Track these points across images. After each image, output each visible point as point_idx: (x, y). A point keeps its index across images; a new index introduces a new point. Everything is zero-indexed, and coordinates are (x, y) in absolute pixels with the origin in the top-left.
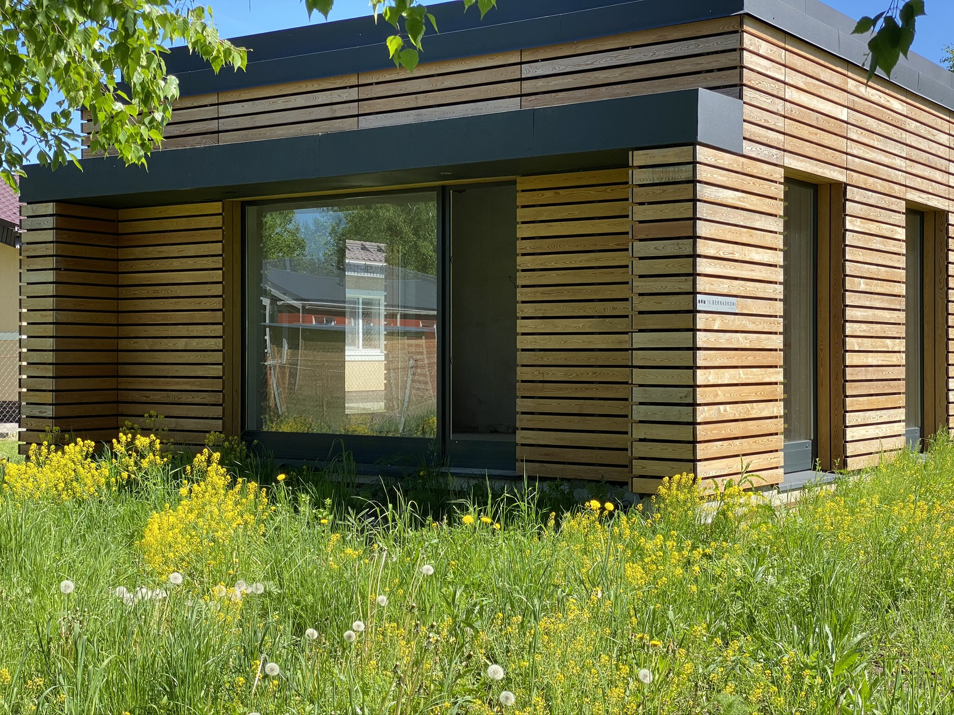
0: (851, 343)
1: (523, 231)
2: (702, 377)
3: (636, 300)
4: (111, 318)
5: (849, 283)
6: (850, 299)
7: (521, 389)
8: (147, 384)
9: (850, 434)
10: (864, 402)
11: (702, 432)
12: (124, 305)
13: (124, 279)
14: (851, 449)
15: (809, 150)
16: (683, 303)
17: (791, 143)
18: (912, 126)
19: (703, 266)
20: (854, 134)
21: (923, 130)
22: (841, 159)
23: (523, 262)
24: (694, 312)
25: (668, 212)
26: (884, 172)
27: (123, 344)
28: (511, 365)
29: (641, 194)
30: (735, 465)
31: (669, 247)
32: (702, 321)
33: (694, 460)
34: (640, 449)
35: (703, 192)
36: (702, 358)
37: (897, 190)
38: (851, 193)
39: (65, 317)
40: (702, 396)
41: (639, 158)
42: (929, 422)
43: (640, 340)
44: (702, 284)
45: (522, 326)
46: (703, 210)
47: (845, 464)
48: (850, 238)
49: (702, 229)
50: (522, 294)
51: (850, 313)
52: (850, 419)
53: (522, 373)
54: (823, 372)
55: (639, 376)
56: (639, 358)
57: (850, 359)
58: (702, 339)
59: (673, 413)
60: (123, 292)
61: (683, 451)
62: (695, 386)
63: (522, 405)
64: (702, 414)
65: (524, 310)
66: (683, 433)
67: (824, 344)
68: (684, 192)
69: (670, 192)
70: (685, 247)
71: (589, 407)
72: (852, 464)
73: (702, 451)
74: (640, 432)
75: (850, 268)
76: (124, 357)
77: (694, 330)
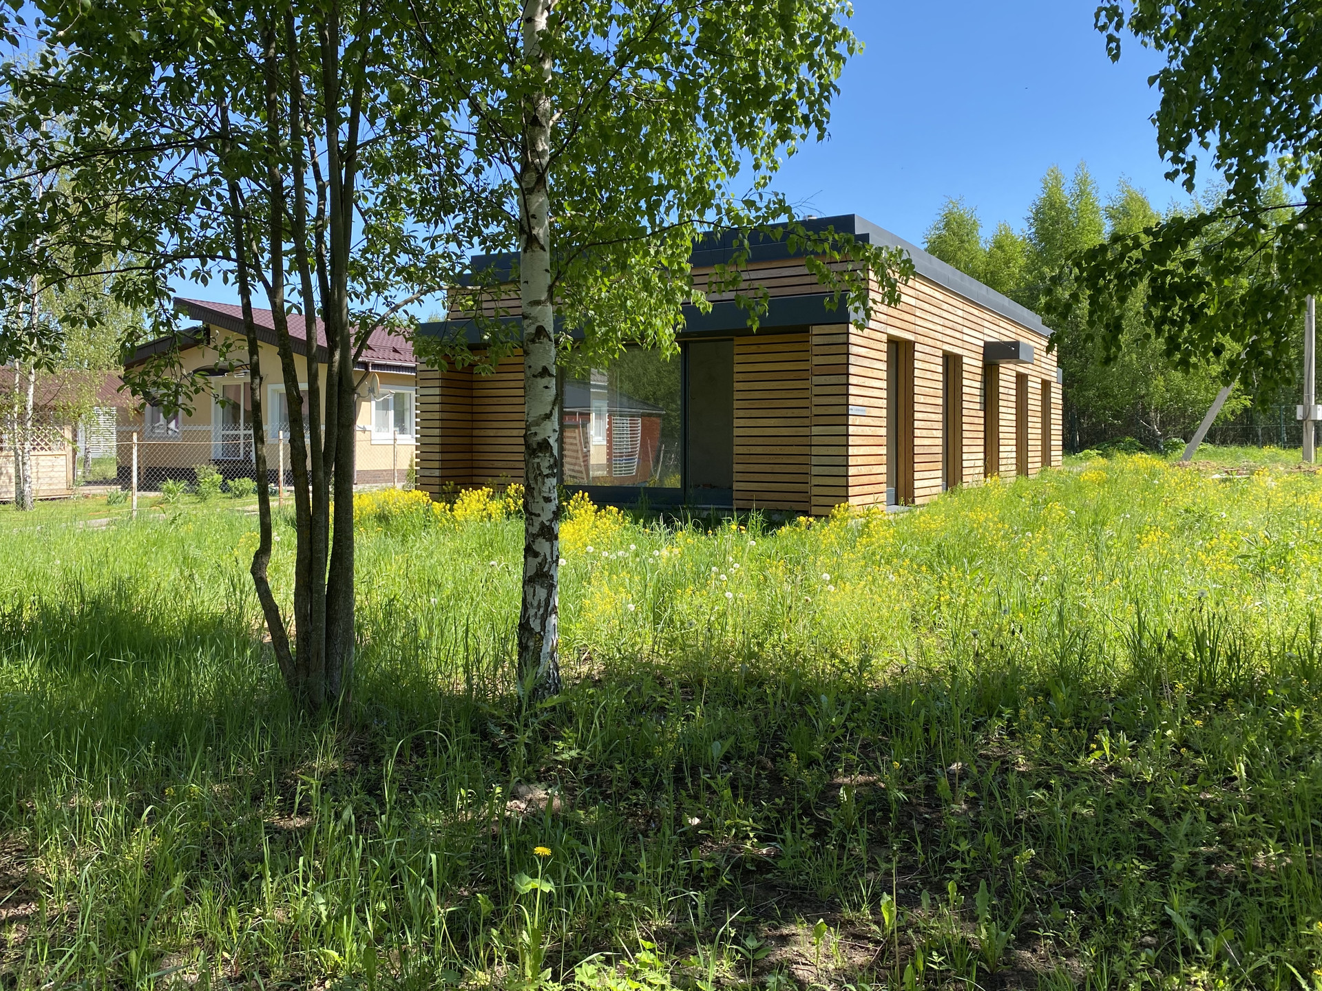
0: (917, 433)
1: (737, 368)
2: (851, 451)
3: (814, 408)
4: (469, 417)
5: (916, 398)
6: (917, 407)
7: (736, 459)
8: (487, 457)
9: (917, 484)
10: (923, 466)
11: (851, 481)
12: (476, 409)
13: (476, 393)
14: (917, 493)
15: (898, 323)
16: (841, 410)
17: (891, 321)
18: (945, 306)
19: (852, 390)
20: (918, 313)
21: (950, 309)
22: (912, 327)
23: (737, 386)
24: (847, 415)
25: (832, 360)
26: (932, 334)
27: (476, 432)
28: (730, 445)
29: (816, 350)
30: (869, 499)
31: (833, 380)
32: (851, 420)
33: (847, 497)
34: (815, 491)
35: (853, 349)
36: (852, 440)
37: (939, 344)
38: (917, 347)
39: (446, 416)
40: (851, 461)
41: (816, 330)
42: (951, 479)
43: (815, 430)
44: (852, 400)
45: (736, 423)
46: (852, 359)
47: (913, 501)
48: (917, 373)
49: (852, 370)
50: (736, 404)
51: (917, 416)
52: (917, 476)
53: (737, 450)
54: (901, 448)
55: (815, 450)
56: (815, 440)
57: (917, 441)
58: (852, 430)
59: (835, 471)
60: (476, 401)
61: (841, 492)
62: (848, 456)
63: (736, 468)
64: (852, 471)
65: (737, 413)
66: (841, 481)
67: (901, 433)
68: (842, 349)
69: (834, 349)
70: (842, 379)
71: (777, 468)
72: (918, 501)
73: (851, 491)
74: (815, 481)
75: (916, 390)
76: (475, 441)
77: (847, 425)
